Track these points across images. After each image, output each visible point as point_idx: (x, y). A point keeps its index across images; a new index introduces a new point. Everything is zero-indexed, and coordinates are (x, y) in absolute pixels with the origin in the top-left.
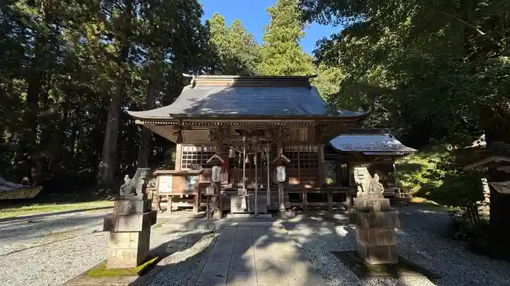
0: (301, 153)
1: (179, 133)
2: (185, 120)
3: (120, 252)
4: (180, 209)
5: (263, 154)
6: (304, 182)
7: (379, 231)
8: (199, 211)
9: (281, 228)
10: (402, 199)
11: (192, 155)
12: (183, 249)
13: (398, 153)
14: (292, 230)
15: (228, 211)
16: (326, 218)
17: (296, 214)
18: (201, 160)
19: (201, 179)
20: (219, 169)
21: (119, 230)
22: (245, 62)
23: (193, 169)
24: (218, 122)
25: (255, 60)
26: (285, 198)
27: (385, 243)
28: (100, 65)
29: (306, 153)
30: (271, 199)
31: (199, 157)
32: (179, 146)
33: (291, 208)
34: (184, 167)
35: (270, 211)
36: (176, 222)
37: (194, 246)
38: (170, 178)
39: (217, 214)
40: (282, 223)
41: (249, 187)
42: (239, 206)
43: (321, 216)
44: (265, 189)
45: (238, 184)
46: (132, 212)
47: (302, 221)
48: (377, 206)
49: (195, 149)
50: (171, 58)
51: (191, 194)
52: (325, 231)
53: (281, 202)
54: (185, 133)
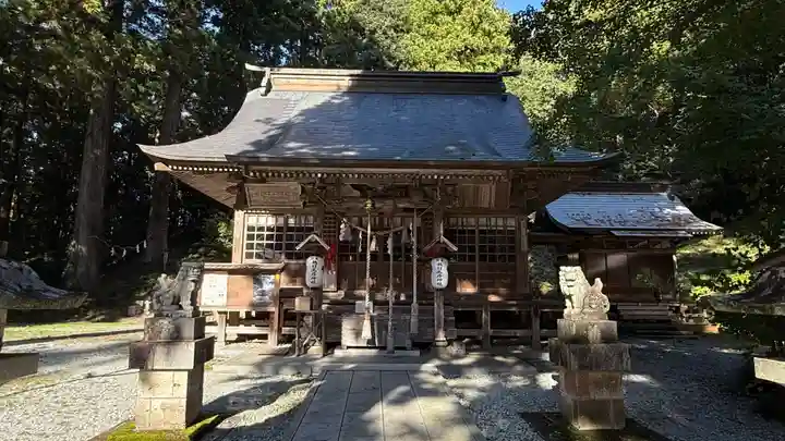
0: (482, 232)
1: (241, 188)
2: (255, 168)
3: (157, 404)
4: (242, 338)
5: (405, 233)
6: (488, 289)
7: (594, 375)
8: (279, 342)
9: (436, 374)
10: (687, 327)
11: (266, 233)
12: (257, 406)
13: (682, 234)
14: (455, 378)
15: (337, 344)
16: (524, 360)
17: (468, 351)
18: (284, 242)
19: (284, 281)
20: (320, 262)
21: (155, 367)
22: (373, 32)
23: (269, 260)
24: (319, 172)
25: (396, 28)
26: (445, 321)
27: (604, 395)
28: (71, 39)
29: (491, 231)
30: (420, 321)
31: (279, 238)
32: (239, 215)
33: (460, 339)
34: (249, 256)
35: (415, 345)
36: (237, 361)
37: (277, 402)
38: (224, 278)
39: (316, 349)
40: (437, 367)
41: (379, 297)
42: (358, 334)
43: (516, 355)
44: (408, 302)
45: (358, 292)
46: (176, 338)
47: (478, 364)
48: (594, 333)
49: (270, 221)
50: (215, 21)
51: (263, 309)
52: (518, 381)
53: (439, 327)
54: (253, 189)
